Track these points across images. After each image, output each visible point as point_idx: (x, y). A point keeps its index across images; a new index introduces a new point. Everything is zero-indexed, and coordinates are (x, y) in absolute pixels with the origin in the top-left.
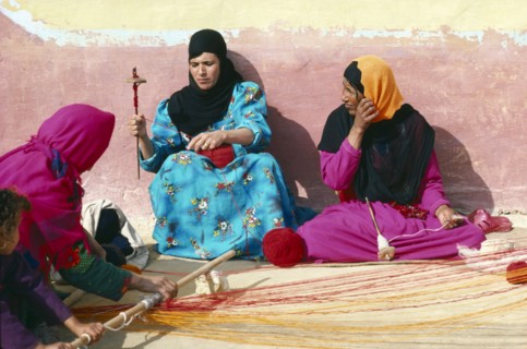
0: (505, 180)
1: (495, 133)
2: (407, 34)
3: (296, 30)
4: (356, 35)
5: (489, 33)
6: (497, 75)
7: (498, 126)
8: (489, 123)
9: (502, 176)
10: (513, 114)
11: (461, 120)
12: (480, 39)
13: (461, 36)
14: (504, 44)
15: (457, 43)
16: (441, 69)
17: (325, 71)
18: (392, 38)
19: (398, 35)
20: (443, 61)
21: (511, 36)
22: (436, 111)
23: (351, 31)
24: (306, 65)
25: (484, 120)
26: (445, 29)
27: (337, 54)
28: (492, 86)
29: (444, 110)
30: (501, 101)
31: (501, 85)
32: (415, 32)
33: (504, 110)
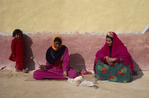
0: (90, 63)
1: (88, 53)
2: (69, 33)
3: (47, 33)
4: (59, 33)
5: (86, 33)
6: (88, 41)
7: (89, 52)
8: (86, 51)
9: (89, 62)
10: (91, 49)
11: (81, 51)
12: (84, 34)
13: (80, 34)
14: (89, 35)
15: (79, 35)
16: (77, 40)
18: (66, 34)
19: (67, 33)
20: (77, 38)
21: (91, 33)
22: (75, 49)
23: (58, 33)
24: (49, 39)
25: (85, 50)
26: (77, 32)
28: (87, 44)
29: (77, 49)
30: (89, 47)
31: (89, 44)
32: (71, 33)
33: (90, 48)
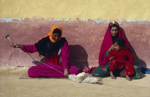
0: (94, 59)
1: (91, 46)
2: (68, 20)
3: (39, 19)
4: (54, 20)
5: (89, 20)
6: (91, 31)
7: (92, 44)
8: (90, 43)
9: (93, 57)
10: (96, 41)
11: (82, 42)
12: (87, 21)
13: (82, 20)
14: (93, 23)
15: (80, 22)
16: (77, 29)
17: (46, 29)
19: (65, 20)
20: (77, 27)
21: (95, 21)
22: (76, 40)
23: (53, 19)
24: (42, 27)
25: (88, 42)
26: (77, 19)
27: (49, 25)
28: (90, 34)
29: (77, 40)
30: (93, 37)
31: (93, 34)
32: (69, 19)
33: (93, 40)
